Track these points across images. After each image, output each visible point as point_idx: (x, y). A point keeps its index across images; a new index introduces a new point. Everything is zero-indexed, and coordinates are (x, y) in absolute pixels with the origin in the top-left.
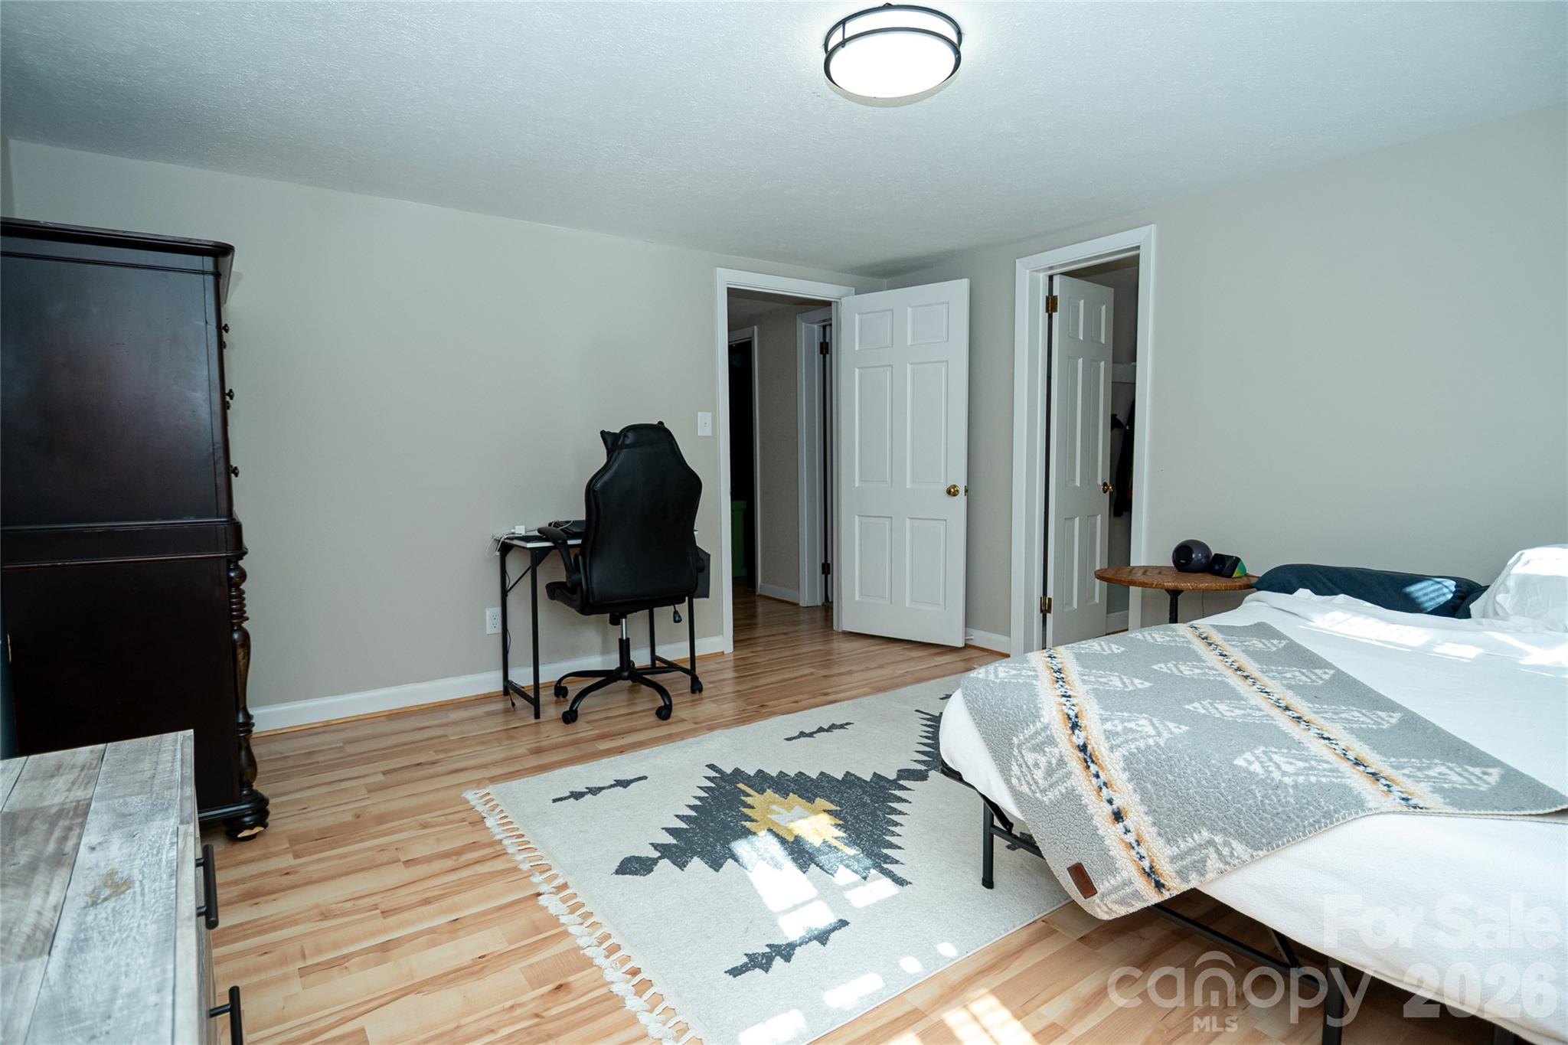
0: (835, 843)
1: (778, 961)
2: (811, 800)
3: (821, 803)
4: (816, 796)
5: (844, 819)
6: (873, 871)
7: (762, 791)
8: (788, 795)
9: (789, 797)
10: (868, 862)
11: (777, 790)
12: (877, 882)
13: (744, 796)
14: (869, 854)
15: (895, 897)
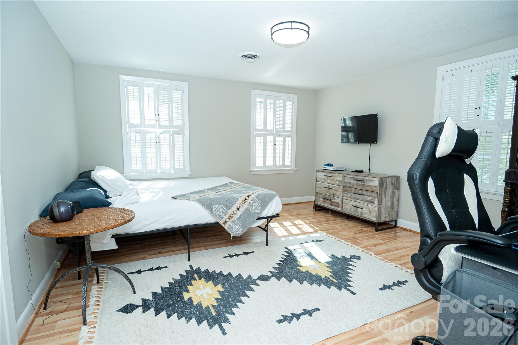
0: (301, 257)
1: (315, 240)
2: (307, 271)
3: (303, 270)
4: (305, 273)
5: (297, 264)
6: (292, 251)
7: (326, 277)
8: (316, 275)
9: (315, 274)
10: (293, 253)
11: (320, 277)
12: (292, 249)
13: (332, 276)
14: (292, 254)
15: (289, 246)
